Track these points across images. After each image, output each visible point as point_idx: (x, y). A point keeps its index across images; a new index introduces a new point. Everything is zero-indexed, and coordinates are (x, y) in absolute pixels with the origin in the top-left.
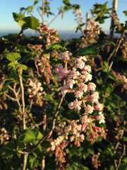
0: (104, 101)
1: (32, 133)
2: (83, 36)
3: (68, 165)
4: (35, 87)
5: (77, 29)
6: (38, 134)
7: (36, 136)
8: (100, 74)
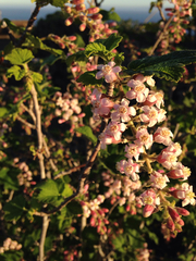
0: (188, 140)
1: (55, 185)
2: (162, 20)
3: (121, 231)
4: (66, 108)
5: (153, 5)
6: (63, 188)
7: (61, 192)
8: (191, 88)
